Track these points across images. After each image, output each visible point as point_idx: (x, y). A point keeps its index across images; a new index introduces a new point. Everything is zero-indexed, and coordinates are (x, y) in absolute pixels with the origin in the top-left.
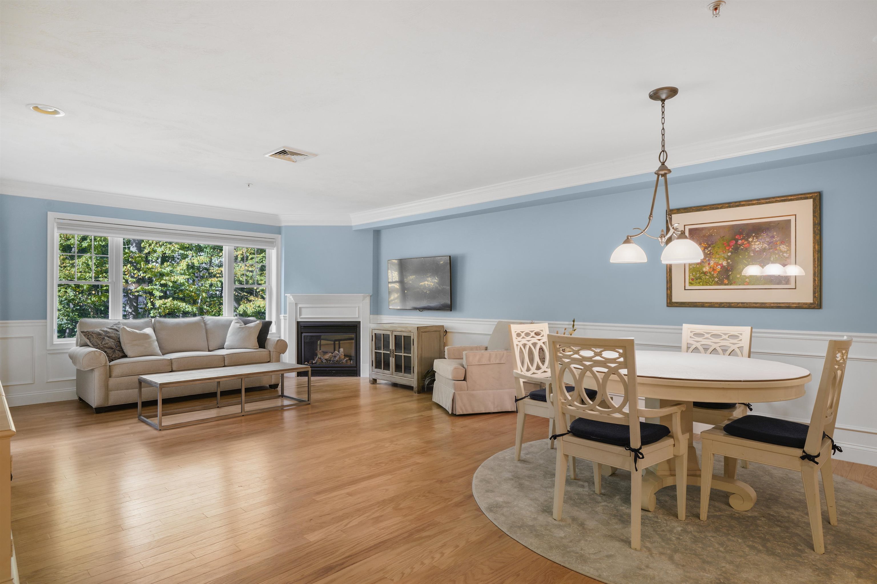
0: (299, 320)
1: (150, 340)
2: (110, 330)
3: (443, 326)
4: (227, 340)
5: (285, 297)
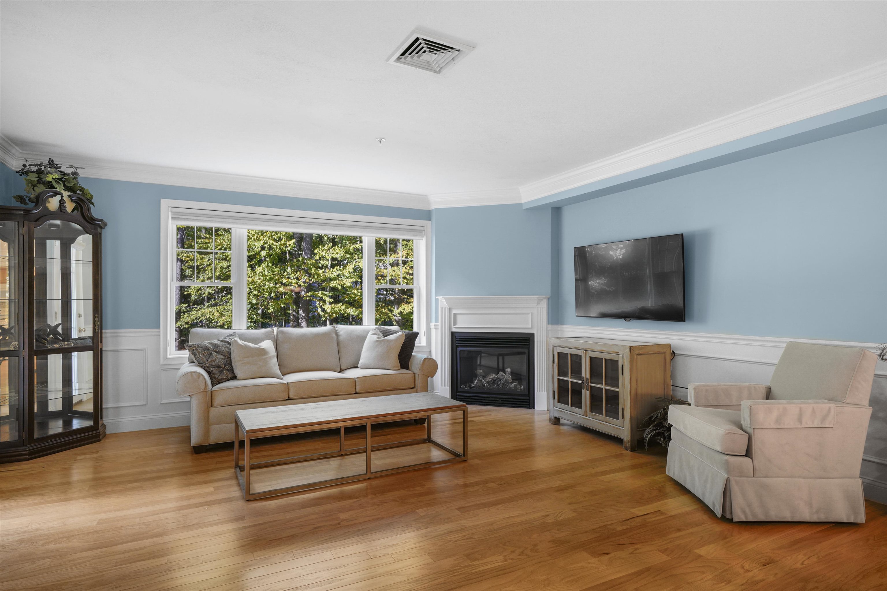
0: (454, 330)
1: (265, 357)
2: (222, 343)
3: (669, 345)
4: (362, 356)
5: (437, 300)
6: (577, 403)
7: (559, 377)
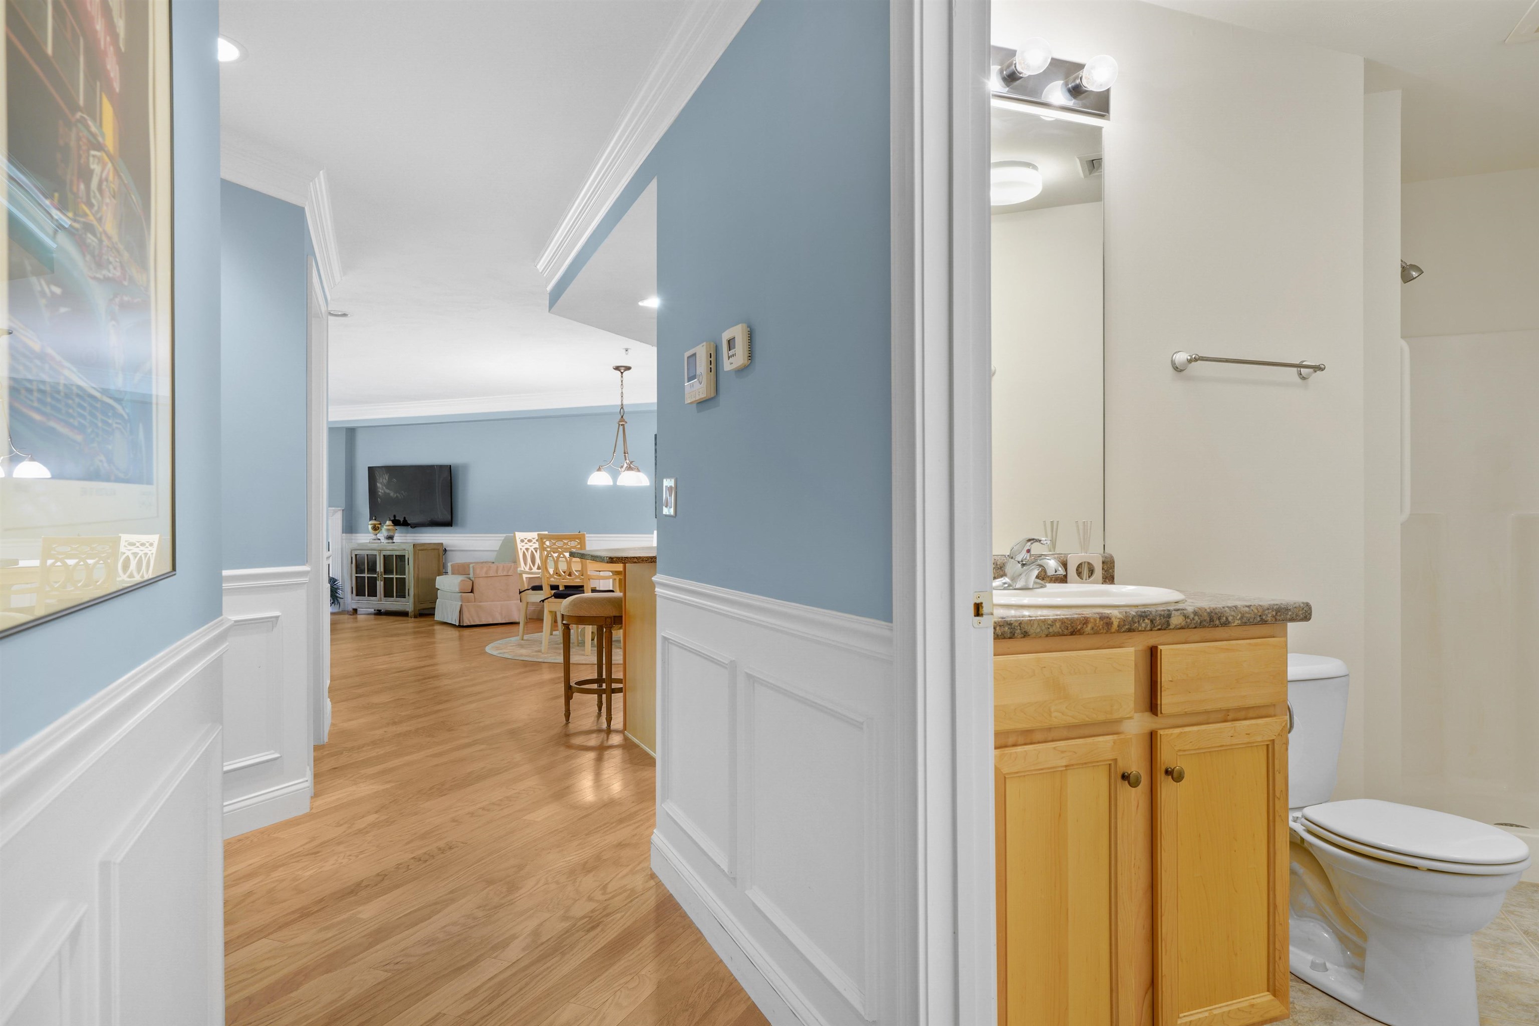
3: (442, 544)
6: (373, 593)
7: (356, 575)
